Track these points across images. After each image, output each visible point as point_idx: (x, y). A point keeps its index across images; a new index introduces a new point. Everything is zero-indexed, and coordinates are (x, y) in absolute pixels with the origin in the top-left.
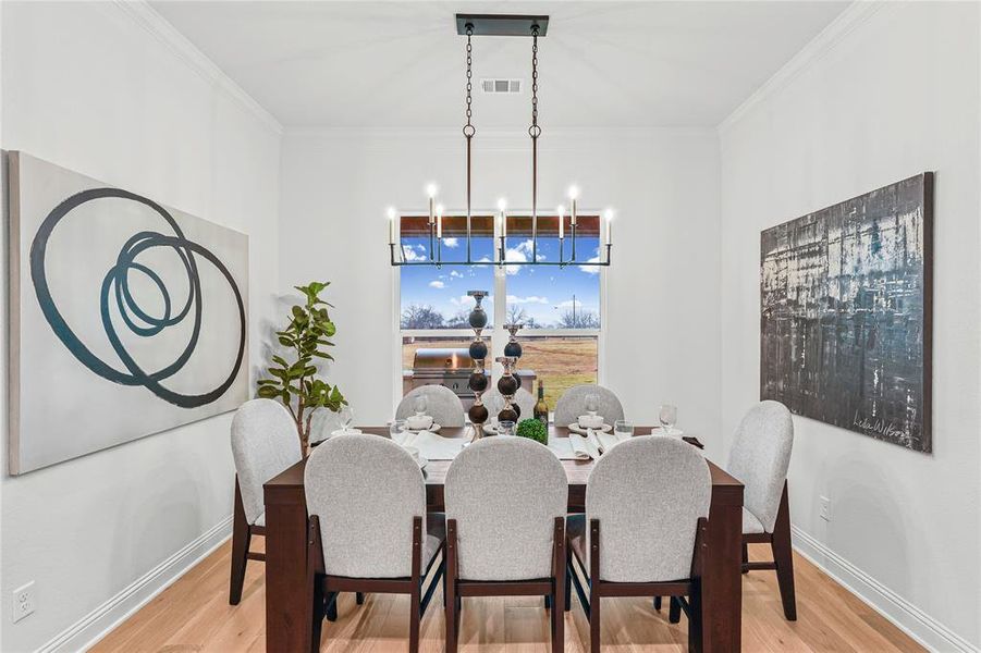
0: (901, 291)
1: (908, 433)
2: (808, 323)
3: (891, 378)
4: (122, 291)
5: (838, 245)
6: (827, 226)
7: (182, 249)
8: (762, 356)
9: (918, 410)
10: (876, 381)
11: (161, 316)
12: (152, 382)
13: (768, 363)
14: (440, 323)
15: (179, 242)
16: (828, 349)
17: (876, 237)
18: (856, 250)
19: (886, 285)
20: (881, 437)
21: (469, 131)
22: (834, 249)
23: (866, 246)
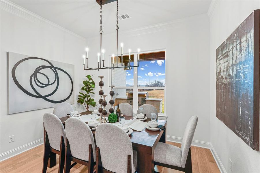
0: (247, 70)
1: (249, 139)
2: (225, 85)
3: (244, 111)
4: (35, 78)
5: (231, 51)
6: (229, 44)
7: (53, 69)
8: (216, 99)
9: (252, 129)
10: (241, 112)
11: (47, 83)
12: (44, 98)
13: (217, 101)
14: (162, 85)
15: (52, 67)
16: (229, 97)
17: (241, 46)
18: (236, 52)
19: (243, 68)
20: (242, 138)
21: (101, 32)
22: (231, 53)
23: (238, 50)
